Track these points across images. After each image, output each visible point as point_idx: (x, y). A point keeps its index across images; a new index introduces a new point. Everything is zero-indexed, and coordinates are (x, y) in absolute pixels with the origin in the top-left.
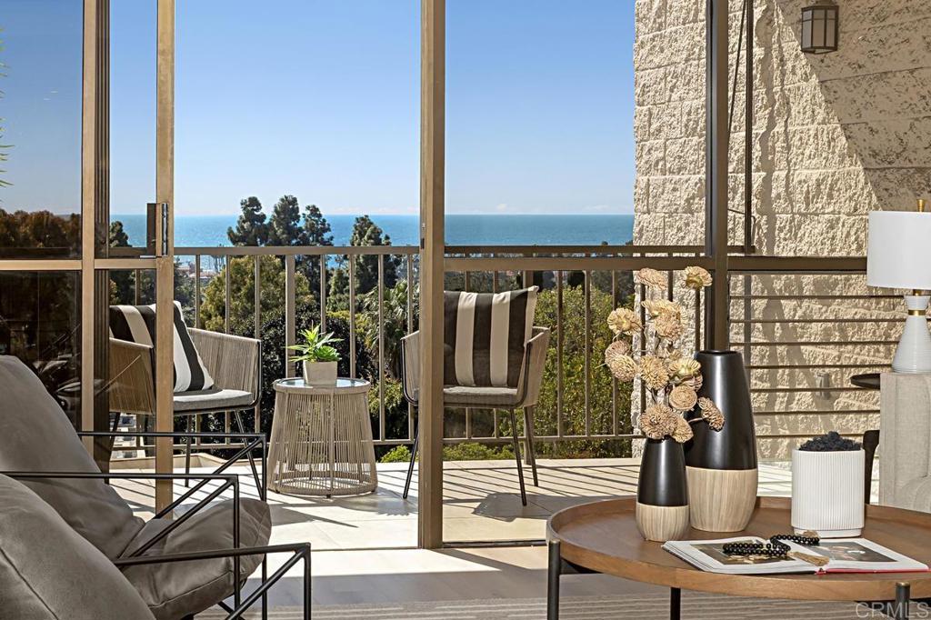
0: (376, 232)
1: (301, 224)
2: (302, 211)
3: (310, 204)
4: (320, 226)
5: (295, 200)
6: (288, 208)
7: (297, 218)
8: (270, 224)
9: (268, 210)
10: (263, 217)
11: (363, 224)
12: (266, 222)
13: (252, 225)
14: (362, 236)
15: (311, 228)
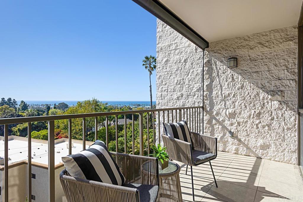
0: (25, 102)
1: (12, 101)
2: (12, 99)
3: (14, 99)
4: (15, 102)
5: (11, 98)
6: (10, 99)
7: (11, 101)
8: (7, 102)
9: (6, 100)
10: (5, 101)
11: (22, 102)
12: (6, 101)
13: (3, 102)
14: (22, 103)
15: (14, 102)
